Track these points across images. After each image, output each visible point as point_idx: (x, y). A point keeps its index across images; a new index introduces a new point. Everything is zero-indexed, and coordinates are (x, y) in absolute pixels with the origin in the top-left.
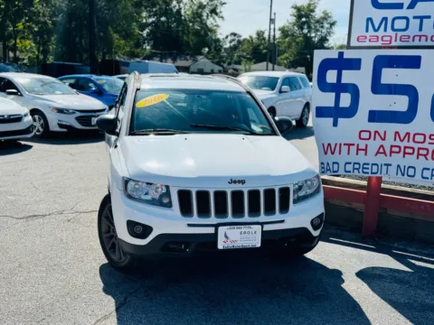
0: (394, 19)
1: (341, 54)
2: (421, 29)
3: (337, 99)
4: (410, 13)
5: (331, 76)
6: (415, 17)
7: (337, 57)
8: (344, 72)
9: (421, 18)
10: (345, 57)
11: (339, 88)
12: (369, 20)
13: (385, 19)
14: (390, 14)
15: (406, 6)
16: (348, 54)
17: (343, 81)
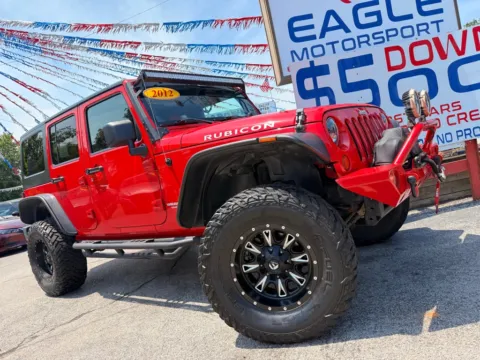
0: (312, 48)
1: (312, 63)
2: (334, 52)
3: (318, 103)
4: (323, 41)
5: (309, 84)
6: (327, 44)
7: (308, 66)
8: (319, 78)
9: (333, 43)
10: (316, 64)
11: (318, 93)
12: (293, 52)
13: (305, 49)
14: (308, 44)
15: (318, 36)
16: (318, 62)
17: (320, 86)
